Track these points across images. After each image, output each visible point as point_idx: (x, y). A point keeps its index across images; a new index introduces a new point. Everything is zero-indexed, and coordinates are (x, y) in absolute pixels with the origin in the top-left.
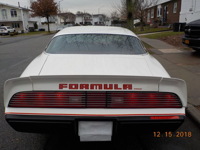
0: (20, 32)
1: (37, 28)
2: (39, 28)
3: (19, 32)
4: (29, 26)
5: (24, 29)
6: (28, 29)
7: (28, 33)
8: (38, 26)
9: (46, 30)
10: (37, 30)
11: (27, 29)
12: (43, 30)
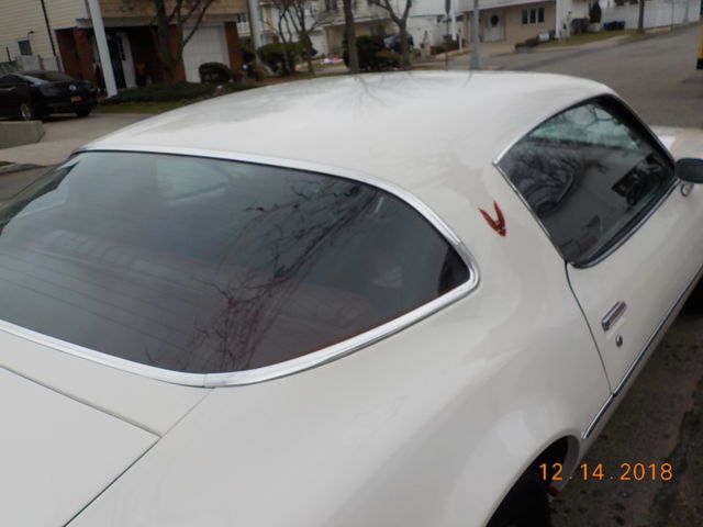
0: (545, 36)
1: (599, 21)
2: (606, 18)
3: (541, 36)
4: (574, 16)
5: (558, 28)
6: (568, 26)
7: (567, 40)
8: (603, 12)
9: (627, 26)
10: (598, 27)
11: (565, 27)
12: (616, 27)
